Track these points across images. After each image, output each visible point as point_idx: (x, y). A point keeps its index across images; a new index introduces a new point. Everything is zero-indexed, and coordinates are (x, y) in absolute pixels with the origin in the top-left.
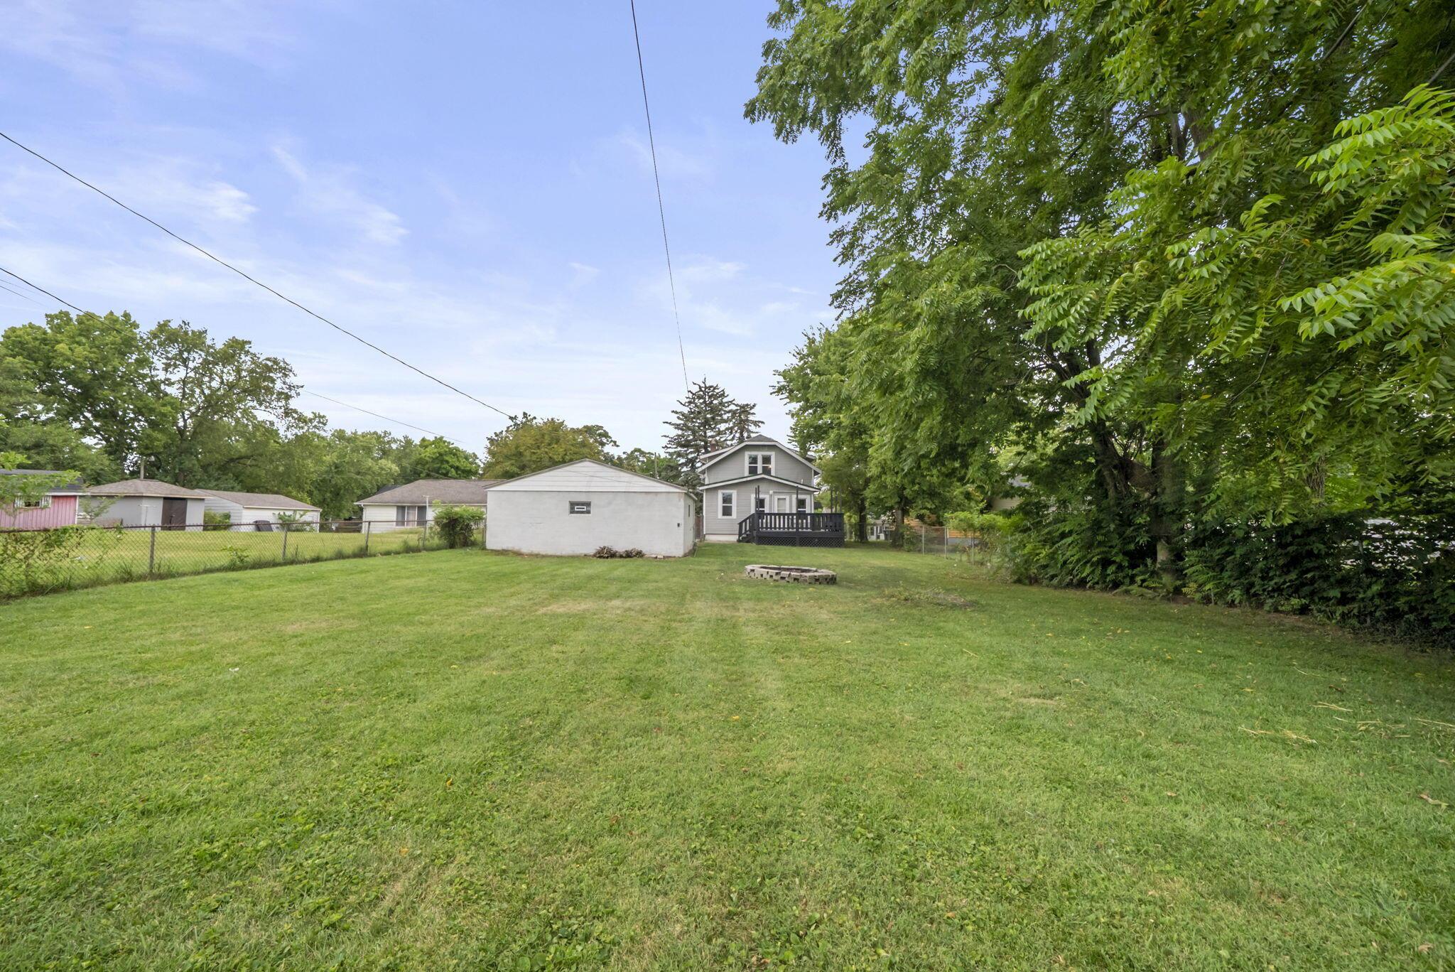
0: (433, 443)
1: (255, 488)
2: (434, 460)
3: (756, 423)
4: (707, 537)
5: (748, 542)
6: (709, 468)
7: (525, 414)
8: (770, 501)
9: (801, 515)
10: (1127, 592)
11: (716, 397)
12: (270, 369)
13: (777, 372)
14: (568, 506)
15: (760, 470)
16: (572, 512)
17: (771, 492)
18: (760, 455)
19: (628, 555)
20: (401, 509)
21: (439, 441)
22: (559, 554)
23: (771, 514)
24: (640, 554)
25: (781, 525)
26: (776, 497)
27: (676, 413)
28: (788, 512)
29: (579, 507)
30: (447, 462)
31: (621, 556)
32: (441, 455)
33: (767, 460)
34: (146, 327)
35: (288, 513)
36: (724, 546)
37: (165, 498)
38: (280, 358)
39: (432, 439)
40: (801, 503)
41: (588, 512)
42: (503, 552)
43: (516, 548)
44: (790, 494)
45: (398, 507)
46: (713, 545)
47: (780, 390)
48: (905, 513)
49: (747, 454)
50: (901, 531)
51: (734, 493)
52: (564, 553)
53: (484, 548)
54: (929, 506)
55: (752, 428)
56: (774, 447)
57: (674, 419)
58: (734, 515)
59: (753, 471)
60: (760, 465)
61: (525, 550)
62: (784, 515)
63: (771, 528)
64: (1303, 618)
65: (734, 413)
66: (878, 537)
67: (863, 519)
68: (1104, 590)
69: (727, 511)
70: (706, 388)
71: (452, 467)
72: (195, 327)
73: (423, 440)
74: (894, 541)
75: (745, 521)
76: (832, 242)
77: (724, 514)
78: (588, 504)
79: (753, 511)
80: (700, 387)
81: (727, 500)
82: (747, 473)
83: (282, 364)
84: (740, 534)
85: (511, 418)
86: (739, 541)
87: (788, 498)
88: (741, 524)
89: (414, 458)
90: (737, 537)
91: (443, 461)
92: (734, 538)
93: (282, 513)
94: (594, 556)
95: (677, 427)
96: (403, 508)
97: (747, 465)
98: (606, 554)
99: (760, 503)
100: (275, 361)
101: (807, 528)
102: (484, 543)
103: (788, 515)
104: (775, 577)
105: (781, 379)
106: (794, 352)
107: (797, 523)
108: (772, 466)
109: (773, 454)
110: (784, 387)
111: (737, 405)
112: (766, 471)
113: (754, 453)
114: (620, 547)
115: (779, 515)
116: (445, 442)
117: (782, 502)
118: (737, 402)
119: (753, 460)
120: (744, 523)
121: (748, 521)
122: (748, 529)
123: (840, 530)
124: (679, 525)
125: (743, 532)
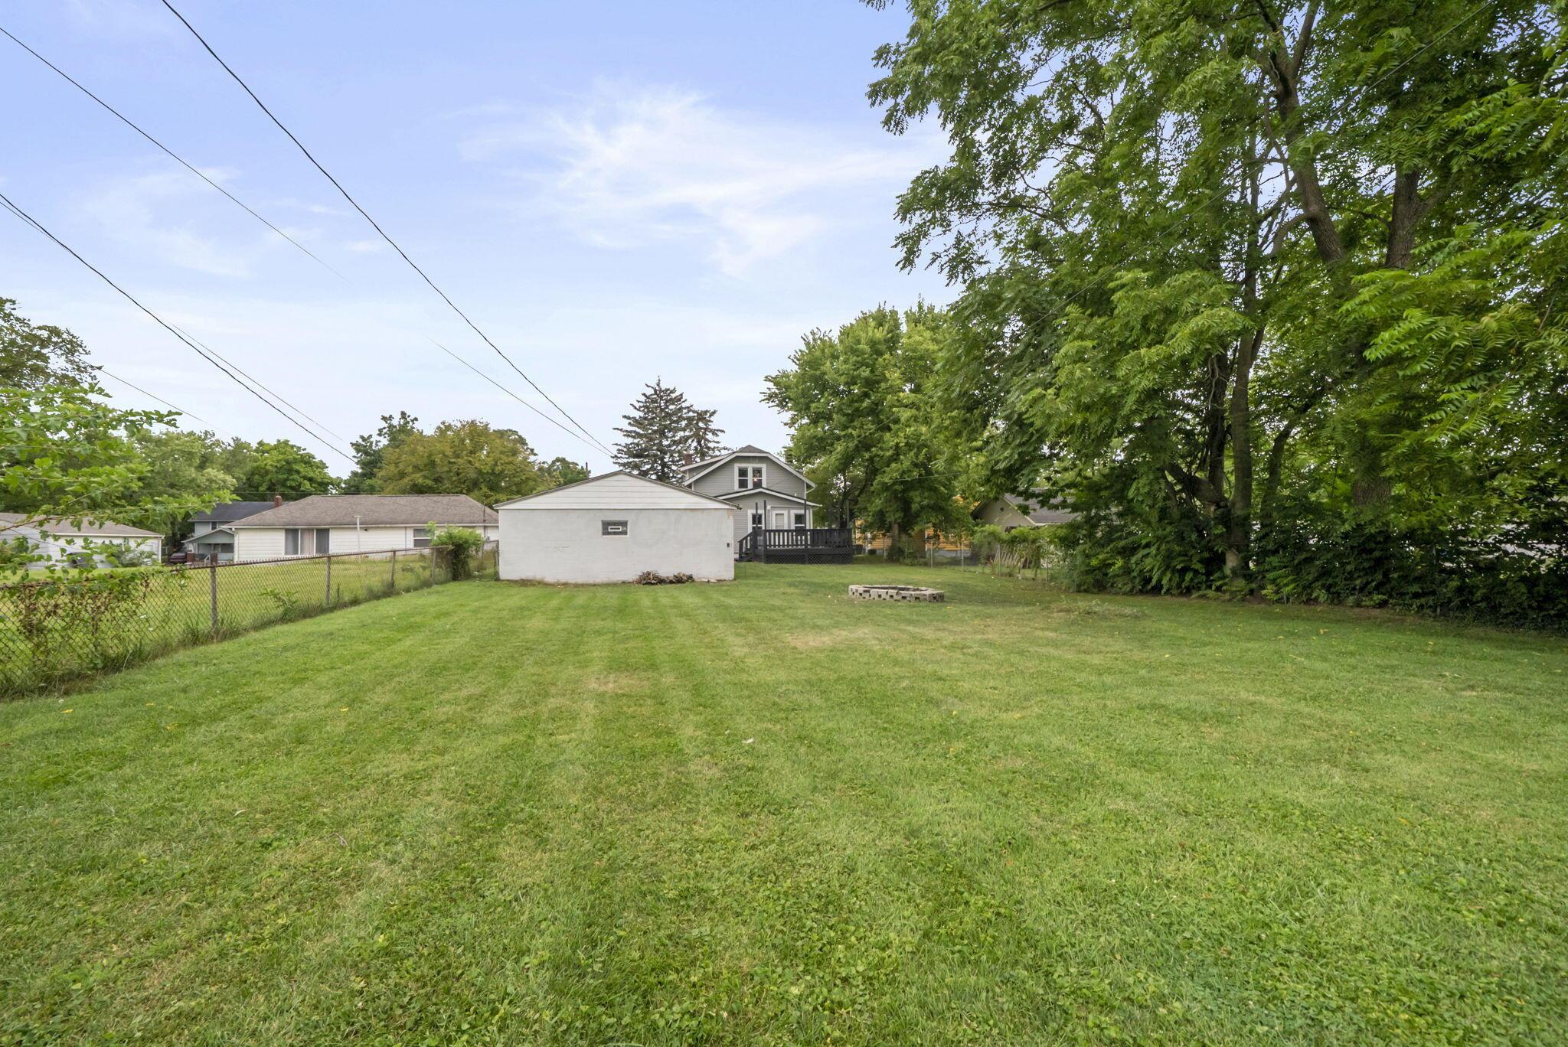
0: (275, 447)
1: (17, 507)
2: (279, 470)
3: (714, 432)
5: (750, 560)
6: (696, 482)
7: (403, 414)
10: (1203, 596)
11: (673, 401)
12: (44, 343)
13: (767, 379)
14: (600, 526)
15: (750, 485)
16: (605, 532)
17: (768, 507)
18: (750, 467)
19: (679, 580)
20: (292, 533)
21: (283, 446)
22: (591, 582)
23: (769, 531)
24: (690, 578)
25: (780, 542)
26: (774, 513)
27: (628, 418)
28: (786, 528)
29: (613, 527)
30: (298, 472)
31: (671, 582)
32: (288, 462)
33: (757, 472)
35: (116, 542)
38: (62, 328)
39: (273, 442)
40: (799, 519)
41: (625, 533)
42: (524, 583)
43: (538, 577)
44: (789, 509)
45: (287, 530)
47: (770, 397)
49: (737, 466)
52: (598, 581)
53: (496, 577)
55: (710, 436)
56: (766, 459)
57: (625, 425)
59: (743, 484)
60: (750, 479)
61: (549, 579)
63: (771, 545)
64: (1384, 611)
65: (690, 419)
68: (1181, 594)
71: (305, 478)
73: (261, 443)
75: (746, 538)
76: (896, 246)
78: (624, 524)
79: (751, 528)
80: (655, 391)
82: (736, 488)
83: (65, 336)
84: (741, 553)
85: (384, 418)
87: (785, 512)
88: (741, 542)
89: (249, 466)
91: (290, 471)
93: (107, 542)
94: (639, 582)
95: (628, 434)
96: (295, 531)
97: (737, 478)
98: (650, 580)
99: (757, 519)
100: (54, 331)
101: (807, 545)
102: (497, 573)
104: (895, 597)
105: (771, 385)
107: (797, 540)
108: (764, 479)
109: (764, 467)
110: (776, 395)
111: (694, 412)
112: (757, 485)
113: (744, 465)
114: (666, 571)
116: (292, 447)
117: (779, 517)
118: (695, 408)
119: (743, 473)
120: (744, 541)
121: (749, 538)
122: (748, 547)
123: (848, 546)
124: (728, 545)
125: (744, 550)
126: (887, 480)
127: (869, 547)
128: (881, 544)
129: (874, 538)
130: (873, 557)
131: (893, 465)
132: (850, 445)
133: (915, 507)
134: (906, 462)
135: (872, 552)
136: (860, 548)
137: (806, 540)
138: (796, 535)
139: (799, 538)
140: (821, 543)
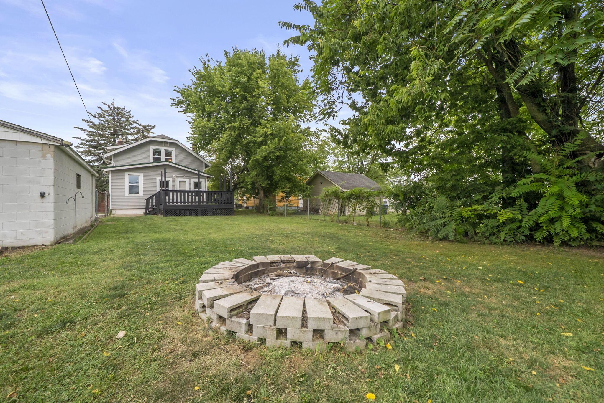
4: (113, 212)
5: (155, 214)
6: (115, 155)
8: (173, 182)
9: (198, 193)
15: (163, 161)
17: (174, 176)
18: (163, 149)
23: (175, 192)
25: (185, 201)
26: (178, 180)
27: (88, 122)
28: (188, 189)
33: (168, 154)
36: (131, 219)
40: (197, 185)
44: (190, 178)
46: (118, 219)
49: (152, 148)
51: (140, 175)
56: (174, 144)
58: (141, 193)
59: (157, 160)
60: (162, 156)
62: (185, 192)
63: (173, 202)
69: (134, 190)
70: (115, 108)
74: (259, 209)
75: (152, 197)
77: (130, 192)
79: (158, 189)
81: (134, 180)
82: (151, 160)
84: (147, 208)
86: (146, 214)
87: (187, 181)
88: (147, 200)
90: (144, 211)
92: (142, 212)
95: (89, 133)
97: (151, 155)
99: (164, 184)
103: (188, 192)
105: (180, 95)
107: (195, 199)
109: (174, 150)
110: (183, 102)
111: (140, 125)
112: (168, 160)
113: (157, 147)
115: (181, 192)
117: (182, 183)
118: (141, 122)
119: (157, 152)
120: (151, 199)
121: (154, 197)
122: (154, 204)
123: (231, 203)
124: (42, 195)
125: (150, 206)
126: (258, 157)
127: (245, 205)
128: (252, 203)
129: (248, 200)
130: (248, 212)
131: (263, 147)
132: (233, 133)
133: (276, 178)
134: (272, 145)
135: (247, 208)
136: (240, 206)
137: (199, 199)
138: (192, 195)
139: (194, 197)
140: (205, 201)
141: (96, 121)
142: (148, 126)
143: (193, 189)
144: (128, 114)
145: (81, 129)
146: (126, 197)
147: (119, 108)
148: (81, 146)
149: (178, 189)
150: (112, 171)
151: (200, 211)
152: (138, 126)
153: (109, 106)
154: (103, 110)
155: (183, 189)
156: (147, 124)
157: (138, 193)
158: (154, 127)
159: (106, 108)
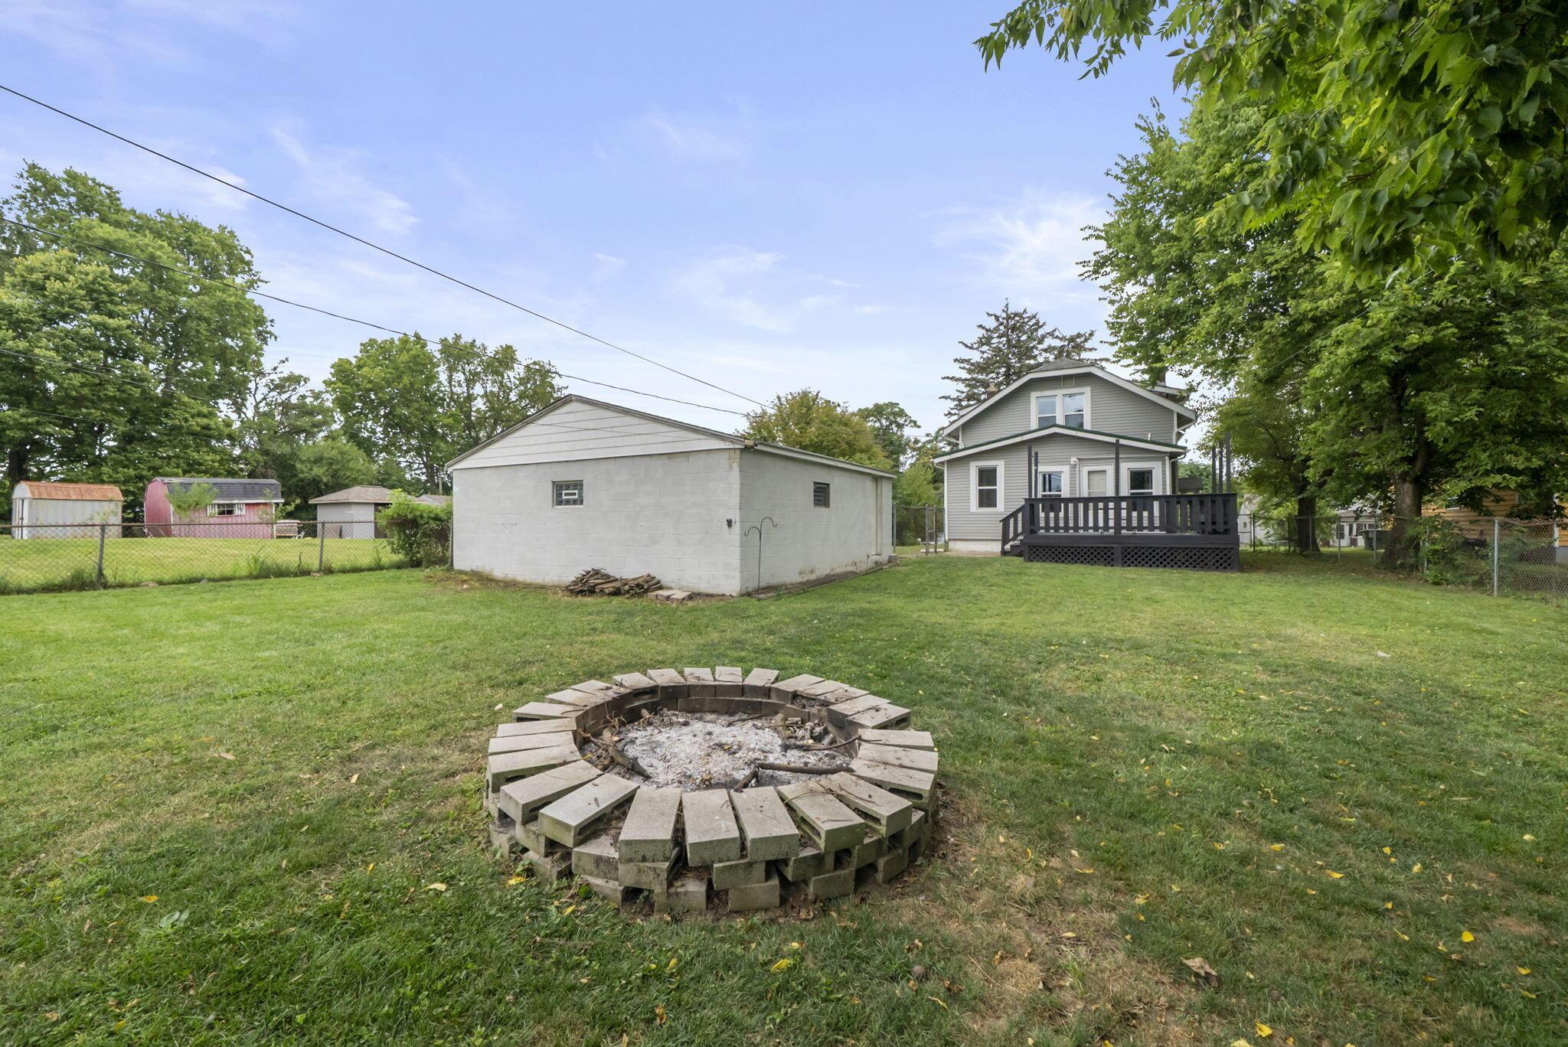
4: (950, 545)
6: (965, 427)
8: (1074, 475)
14: (549, 489)
16: (559, 501)
17: (1073, 460)
18: (1059, 395)
23: (1075, 501)
26: (1085, 470)
28: (1111, 493)
34: (434, 349)
36: (976, 562)
37: (377, 505)
40: (1141, 477)
44: (1116, 460)
46: (958, 562)
48: (1423, 487)
50: (1411, 531)
51: (999, 465)
54: (1519, 463)
58: (998, 505)
62: (1105, 500)
63: (1066, 528)
66: (1354, 542)
67: (1307, 507)
69: (987, 499)
72: (466, 339)
74: (1390, 555)
75: (1014, 515)
77: (981, 504)
81: (987, 476)
84: (1005, 541)
86: (1004, 553)
87: (1110, 469)
88: (1007, 522)
90: (1000, 545)
92: (997, 547)
101: (1151, 527)
103: (1113, 500)
106: (1118, 171)
107: (1129, 518)
111: (1061, 339)
113: (1048, 393)
115: (1094, 500)
117: (1095, 477)
118: (1061, 332)
119: (1046, 405)
120: (1012, 521)
121: (1020, 515)
122: (1020, 530)
123: (1226, 531)
124: (730, 523)
125: (1011, 535)
137: (1140, 518)
138: (1106, 510)
139: (1124, 513)
140: (1157, 523)
141: (976, 357)
142: (1079, 335)
143: (1125, 490)
144: (1034, 321)
145: (952, 378)
146: (972, 514)
147: (1016, 315)
148: (953, 412)
149: (1085, 495)
150: (948, 461)
151: (1118, 554)
152: (1058, 343)
153: (997, 318)
154: (987, 330)
155: (1097, 493)
156: (1075, 333)
157: (995, 506)
158: (1091, 335)
159: (991, 323)
